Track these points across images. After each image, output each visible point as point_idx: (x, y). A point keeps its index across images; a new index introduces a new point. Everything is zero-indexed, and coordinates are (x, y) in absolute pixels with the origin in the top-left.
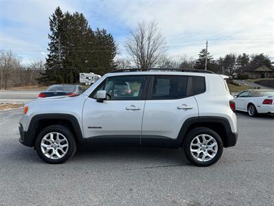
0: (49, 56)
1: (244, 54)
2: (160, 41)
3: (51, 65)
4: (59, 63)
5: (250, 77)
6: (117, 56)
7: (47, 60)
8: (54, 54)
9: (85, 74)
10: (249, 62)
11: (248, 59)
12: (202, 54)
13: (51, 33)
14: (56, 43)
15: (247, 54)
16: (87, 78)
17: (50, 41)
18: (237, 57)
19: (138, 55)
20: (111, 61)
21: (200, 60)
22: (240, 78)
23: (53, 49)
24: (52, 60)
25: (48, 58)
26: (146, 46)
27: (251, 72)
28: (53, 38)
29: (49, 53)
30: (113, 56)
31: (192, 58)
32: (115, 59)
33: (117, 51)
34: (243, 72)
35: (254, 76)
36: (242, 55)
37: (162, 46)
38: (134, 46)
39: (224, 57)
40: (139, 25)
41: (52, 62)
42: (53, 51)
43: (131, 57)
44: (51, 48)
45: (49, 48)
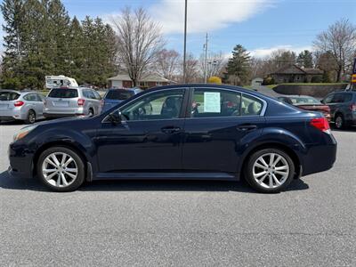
0: (7, 53)
7: (4, 59)
12: (237, 52)
13: (5, 24)
14: (14, 36)
16: (55, 82)
17: (6, 34)
21: (233, 59)
25: (4, 55)
28: (10, 30)
29: (5, 50)
37: (157, 39)
40: (123, 12)
42: (11, 47)
44: (8, 43)
45: (6, 44)
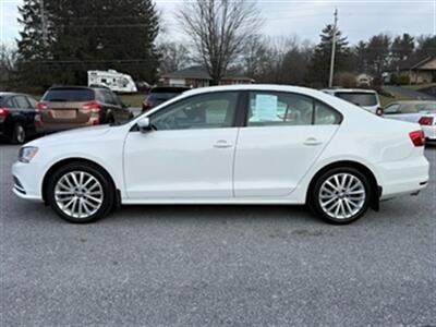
0: (23, 35)
1: (406, 36)
2: (246, 7)
3: (28, 54)
4: (45, 50)
5: (412, 80)
6: (159, 35)
7: (20, 44)
8: (32, 30)
9: (100, 73)
10: (414, 50)
11: (412, 45)
12: (327, 35)
14: (35, 7)
15: (411, 35)
16: (104, 81)
18: (393, 40)
19: (203, 36)
20: (150, 46)
21: (322, 46)
22: (393, 82)
23: (30, 19)
24: (28, 43)
25: (20, 39)
26: (219, 17)
27: (415, 70)
29: (22, 30)
30: (153, 35)
31: (307, 42)
32: (157, 42)
33: (161, 25)
34: (401, 70)
35: (420, 80)
36: (402, 38)
37: (250, 17)
38: (195, 17)
39: (367, 40)
41: (30, 48)
42: (30, 25)
43: (189, 39)
44: (25, 17)
45: (22, 19)
